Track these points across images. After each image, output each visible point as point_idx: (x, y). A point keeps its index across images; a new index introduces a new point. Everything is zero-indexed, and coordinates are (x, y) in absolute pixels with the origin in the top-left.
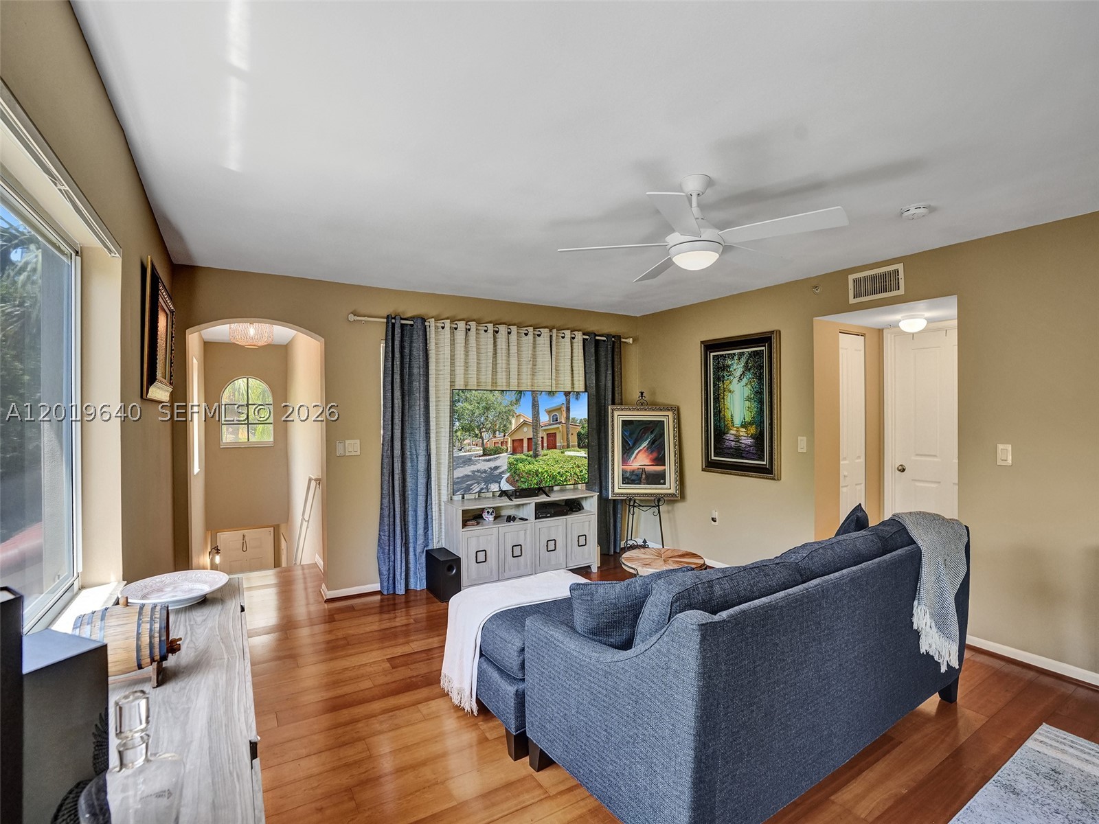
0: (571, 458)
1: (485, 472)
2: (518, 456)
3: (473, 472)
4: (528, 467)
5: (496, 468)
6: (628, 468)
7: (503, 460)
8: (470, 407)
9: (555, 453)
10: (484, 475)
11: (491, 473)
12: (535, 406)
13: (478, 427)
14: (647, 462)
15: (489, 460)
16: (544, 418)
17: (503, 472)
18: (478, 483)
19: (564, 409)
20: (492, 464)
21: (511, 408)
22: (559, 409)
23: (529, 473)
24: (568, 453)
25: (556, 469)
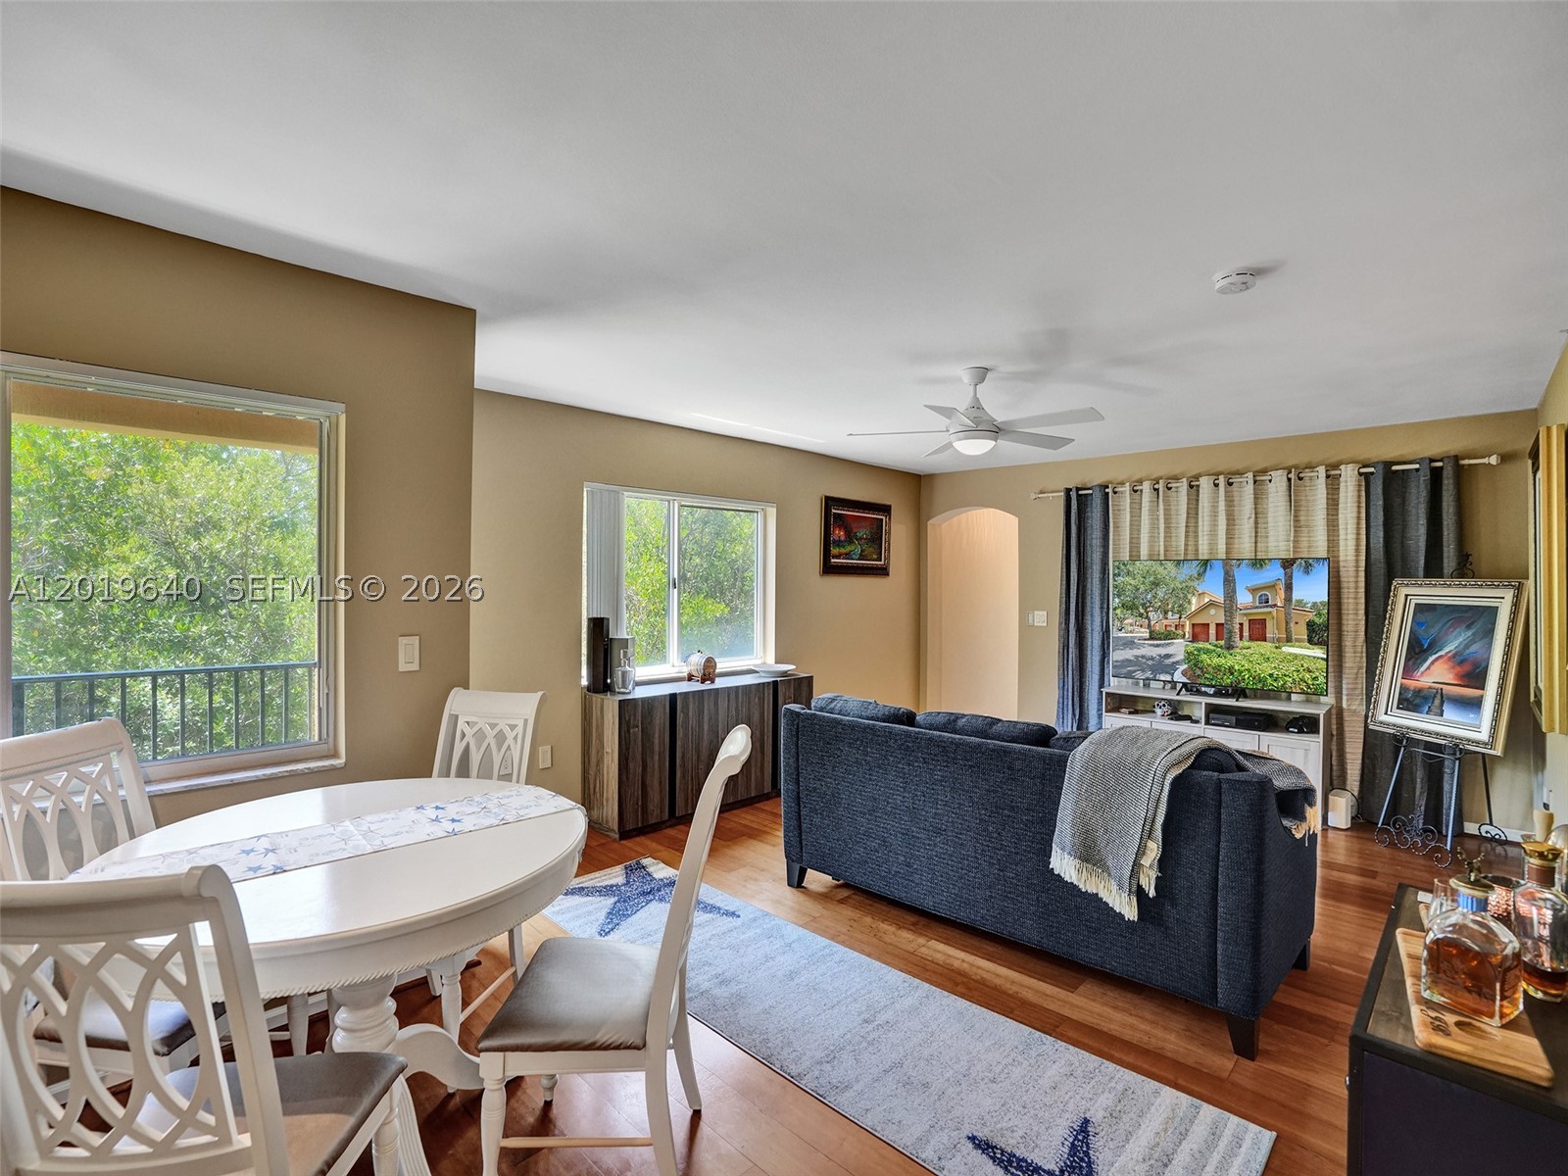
0: (1296, 656)
1: (1152, 659)
2: (1201, 645)
3: (1137, 657)
4: (1216, 661)
5: (1168, 656)
6: (1411, 684)
7: (1178, 648)
8: (1133, 582)
9: (1266, 647)
10: (1150, 663)
11: (1160, 662)
12: (1229, 582)
13: (1143, 605)
14: (1449, 678)
15: (1157, 646)
16: (1244, 598)
17: (1178, 663)
18: (1143, 671)
19: (1281, 586)
20: (1163, 651)
21: (1190, 583)
22: (1272, 587)
23: (1218, 668)
24: (1287, 649)
25: (1265, 670)
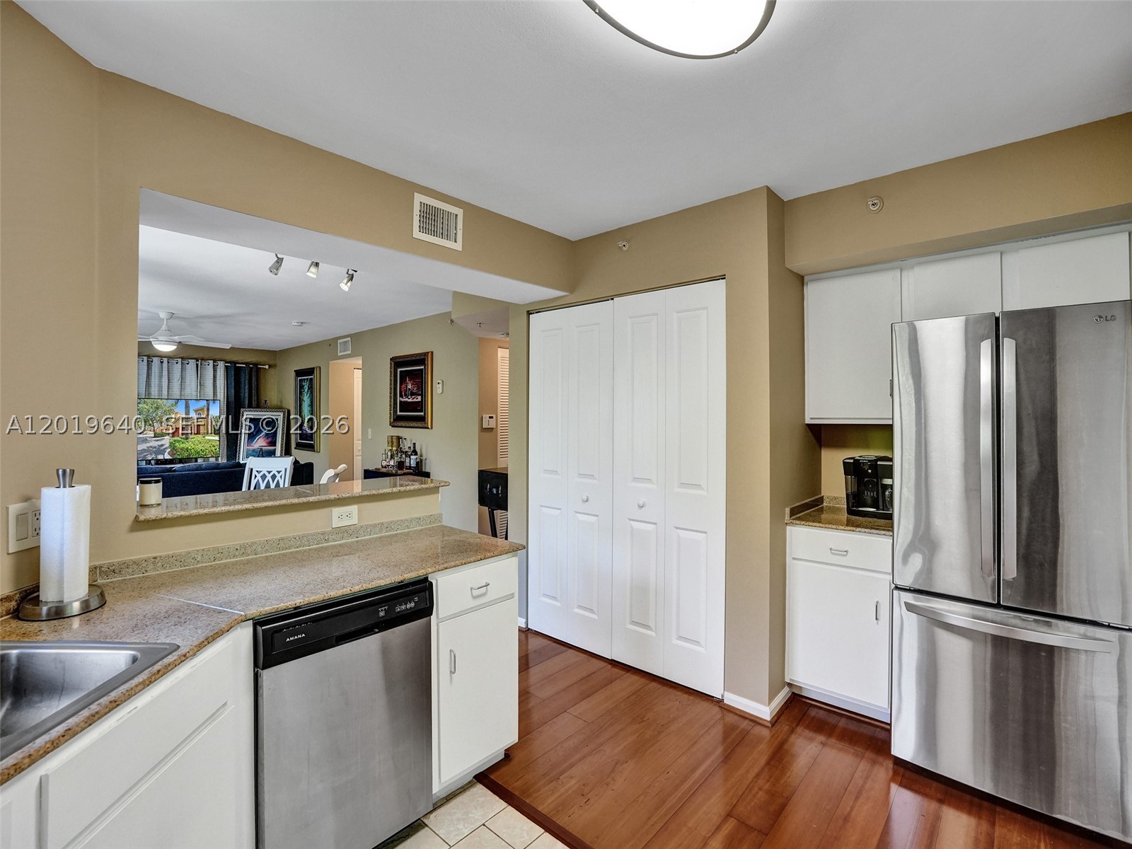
0: (210, 440)
1: (155, 447)
2: (176, 438)
3: (148, 447)
4: (182, 446)
5: (162, 445)
6: (251, 448)
7: (166, 441)
8: (146, 407)
9: (199, 437)
10: (154, 450)
11: (159, 449)
12: (187, 407)
13: (151, 419)
14: (264, 444)
15: (158, 440)
16: (193, 415)
17: (166, 448)
18: (151, 454)
19: (206, 409)
20: (160, 443)
21: (173, 408)
22: (202, 409)
23: (182, 449)
24: (207, 438)
25: (199, 447)
